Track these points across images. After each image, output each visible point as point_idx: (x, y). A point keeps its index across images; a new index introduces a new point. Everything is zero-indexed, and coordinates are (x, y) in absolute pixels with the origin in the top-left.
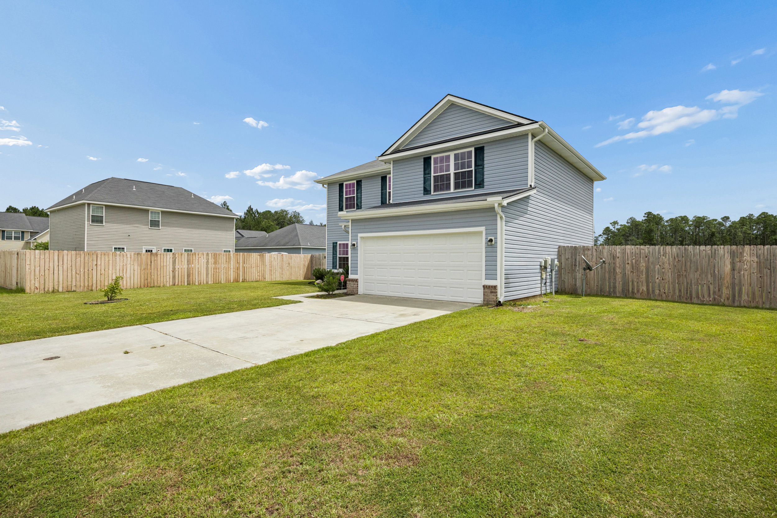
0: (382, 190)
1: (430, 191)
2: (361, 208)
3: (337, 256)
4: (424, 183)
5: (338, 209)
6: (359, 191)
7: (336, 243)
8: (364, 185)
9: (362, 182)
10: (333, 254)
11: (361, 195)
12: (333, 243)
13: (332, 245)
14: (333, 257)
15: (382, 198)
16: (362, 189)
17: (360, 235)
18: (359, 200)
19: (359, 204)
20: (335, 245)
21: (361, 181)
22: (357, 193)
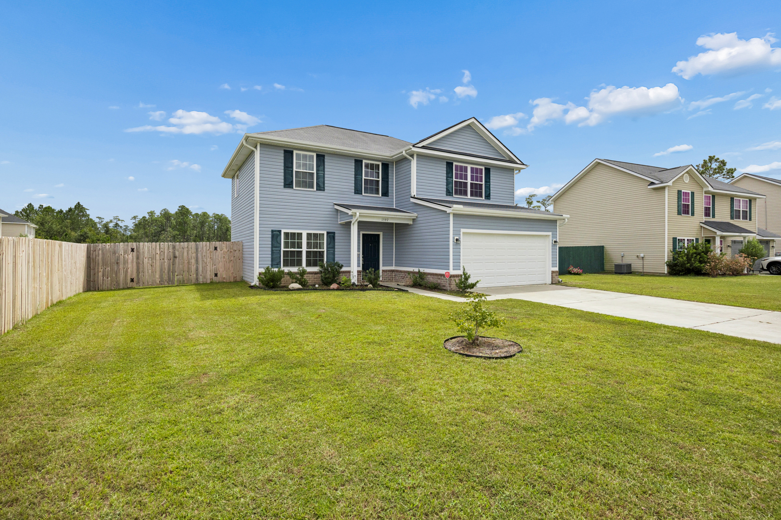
0: (356, 175)
1: (452, 193)
2: (324, 190)
3: (280, 250)
4: (447, 185)
5: (283, 184)
6: (321, 168)
7: (280, 231)
8: (329, 163)
9: (326, 158)
10: (273, 246)
11: (324, 174)
12: (272, 231)
13: (270, 233)
14: (272, 250)
15: (355, 184)
16: (326, 166)
17: (463, 230)
18: (321, 180)
19: (321, 185)
20: (276, 235)
21: (324, 156)
22: (317, 170)
